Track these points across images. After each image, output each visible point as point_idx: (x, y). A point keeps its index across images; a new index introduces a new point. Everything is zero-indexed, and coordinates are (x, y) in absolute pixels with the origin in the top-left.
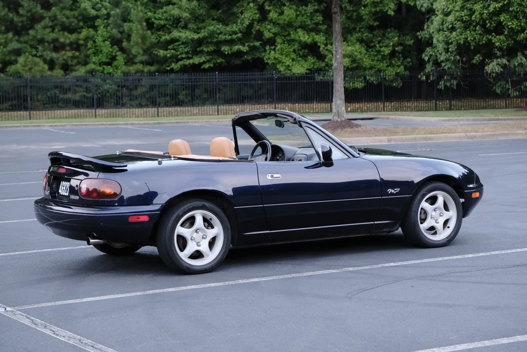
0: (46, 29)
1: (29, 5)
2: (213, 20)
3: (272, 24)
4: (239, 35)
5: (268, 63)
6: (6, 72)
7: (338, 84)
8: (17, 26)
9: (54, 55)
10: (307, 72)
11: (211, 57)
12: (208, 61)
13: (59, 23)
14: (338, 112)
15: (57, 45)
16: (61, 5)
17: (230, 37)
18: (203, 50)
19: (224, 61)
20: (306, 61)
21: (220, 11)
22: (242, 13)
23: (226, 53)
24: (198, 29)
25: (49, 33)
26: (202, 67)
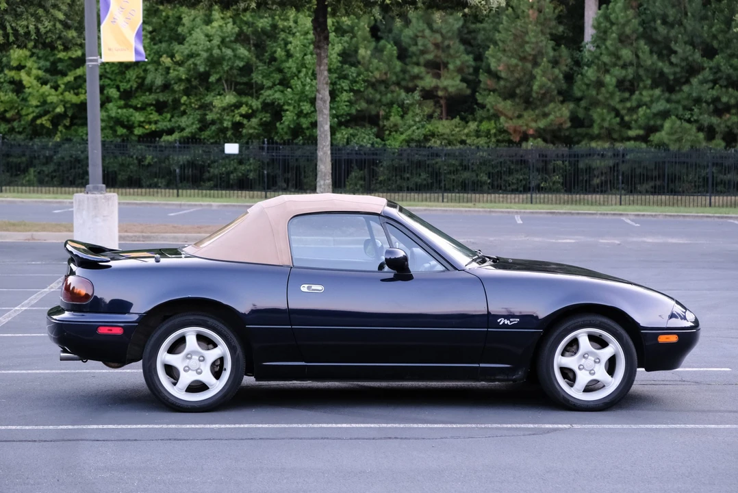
0: (705, 85)
1: (684, 52)
6: (649, 141)
8: (668, 80)
9: (715, 120)
13: (724, 76)
15: (720, 106)
16: (729, 51)
25: (709, 89)
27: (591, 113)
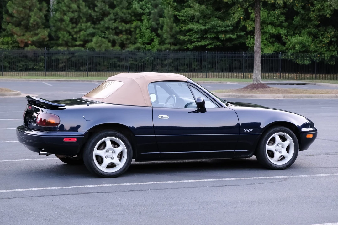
0: (111, 21)
1: (101, 5)
2: (216, 17)
3: (252, 22)
4: (231, 28)
5: (248, 46)
6: (86, 47)
7: (257, 61)
8: (93, 18)
9: (115, 37)
10: (275, 53)
11: (213, 41)
12: (211, 44)
13: (120, 17)
14: (256, 78)
15: (118, 31)
16: (121, 6)
17: (225, 29)
18: (207, 36)
19: (221, 44)
20: (274, 46)
21: (221, 12)
22: (234, 14)
23: (222, 39)
24: (206, 23)
25: (113, 23)
26: (207, 48)
27: (58, 34)
